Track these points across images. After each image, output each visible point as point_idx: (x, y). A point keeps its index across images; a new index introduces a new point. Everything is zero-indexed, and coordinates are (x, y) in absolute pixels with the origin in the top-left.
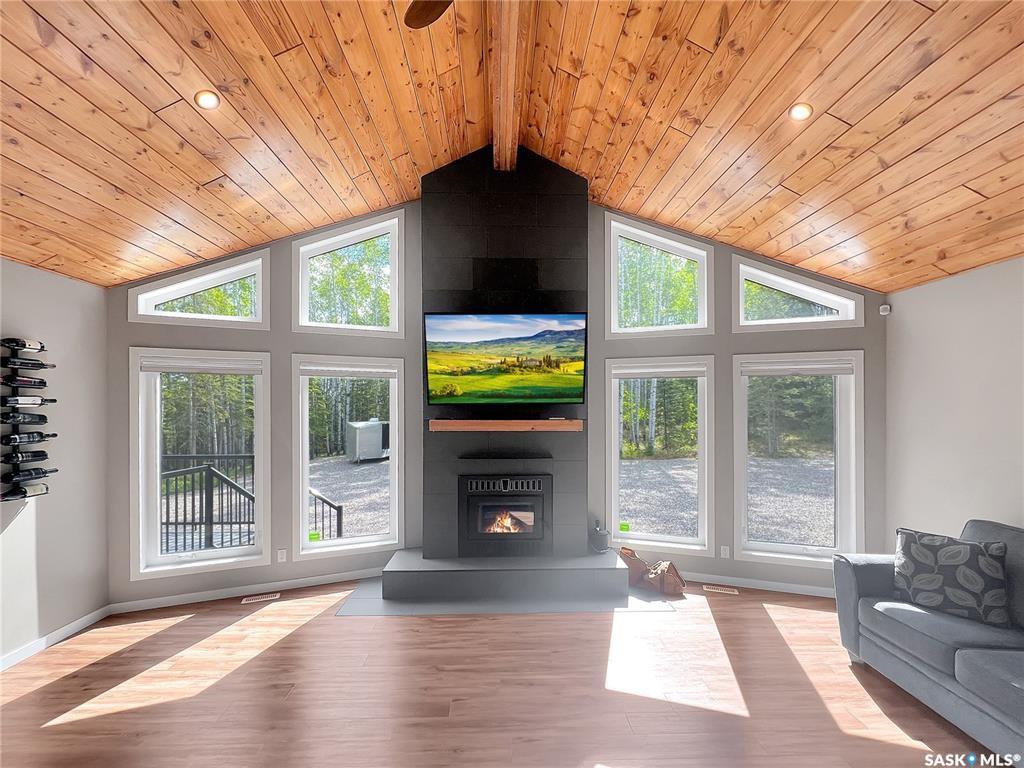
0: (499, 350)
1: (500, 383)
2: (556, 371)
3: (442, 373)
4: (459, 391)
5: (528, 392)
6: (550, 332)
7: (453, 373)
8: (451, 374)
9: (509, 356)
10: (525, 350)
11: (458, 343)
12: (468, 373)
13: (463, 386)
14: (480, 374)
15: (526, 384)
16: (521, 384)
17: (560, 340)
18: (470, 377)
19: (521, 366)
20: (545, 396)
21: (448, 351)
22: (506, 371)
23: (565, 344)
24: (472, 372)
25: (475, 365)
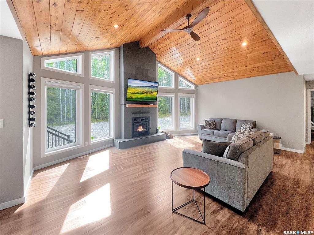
0: (142, 89)
1: (142, 96)
2: (152, 94)
3: (130, 93)
4: (133, 97)
5: (147, 98)
6: (153, 86)
7: (133, 93)
8: (132, 93)
9: (144, 90)
10: (148, 89)
11: (135, 86)
12: (136, 93)
13: (134, 96)
14: (138, 94)
15: (147, 96)
16: (146, 96)
17: (154, 88)
18: (136, 94)
19: (146, 92)
20: (150, 99)
21: (132, 88)
22: (143, 93)
23: (155, 89)
24: (137, 93)
25: (138, 92)
